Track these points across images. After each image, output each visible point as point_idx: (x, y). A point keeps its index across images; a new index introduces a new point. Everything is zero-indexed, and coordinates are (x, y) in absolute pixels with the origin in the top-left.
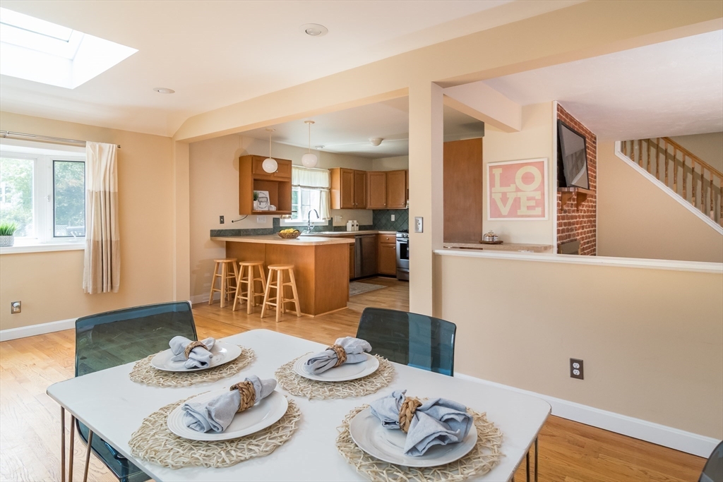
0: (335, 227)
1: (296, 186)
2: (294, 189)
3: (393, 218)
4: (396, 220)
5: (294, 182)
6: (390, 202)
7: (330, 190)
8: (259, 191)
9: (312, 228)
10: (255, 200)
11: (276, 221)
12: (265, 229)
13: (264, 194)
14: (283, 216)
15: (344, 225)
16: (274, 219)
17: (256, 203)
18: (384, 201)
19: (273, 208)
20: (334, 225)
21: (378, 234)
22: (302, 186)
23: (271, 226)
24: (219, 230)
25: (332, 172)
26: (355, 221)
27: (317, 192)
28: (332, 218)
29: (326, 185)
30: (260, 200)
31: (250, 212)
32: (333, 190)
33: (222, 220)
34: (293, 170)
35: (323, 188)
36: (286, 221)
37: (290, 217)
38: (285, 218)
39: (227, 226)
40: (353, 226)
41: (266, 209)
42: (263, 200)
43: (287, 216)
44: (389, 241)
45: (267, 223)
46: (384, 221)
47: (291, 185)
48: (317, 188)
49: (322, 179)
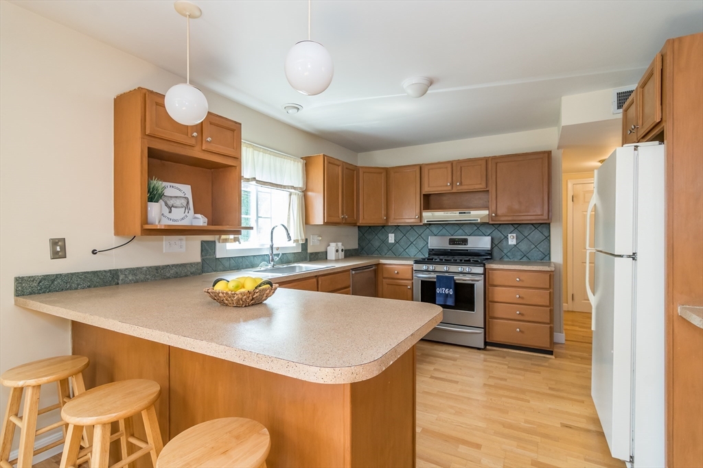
0: (311, 254)
1: (248, 180)
2: (245, 186)
3: (391, 238)
4: (397, 242)
5: (246, 173)
6: (392, 216)
7: (305, 193)
8: (165, 184)
9: (277, 259)
10: (151, 199)
11: (207, 248)
12: (183, 265)
13: (179, 190)
14: (223, 237)
15: (322, 250)
16: (202, 242)
17: (155, 209)
18: (383, 212)
19: (201, 221)
20: (309, 251)
21: (378, 265)
22: (258, 182)
23: (195, 256)
24: (45, 278)
25: (308, 162)
26: (340, 244)
27: (284, 194)
28: (306, 240)
29: (299, 183)
30: (170, 202)
31: (138, 230)
32: (310, 194)
33: (58, 249)
34: (244, 149)
35: (293, 187)
36: (229, 247)
37: (236, 240)
38: (226, 241)
39: (77, 261)
40: (337, 251)
41: (185, 223)
42: (178, 202)
43: (232, 237)
44: (399, 276)
45: (188, 251)
46: (376, 243)
47: (240, 178)
48: (284, 187)
49: (292, 173)
